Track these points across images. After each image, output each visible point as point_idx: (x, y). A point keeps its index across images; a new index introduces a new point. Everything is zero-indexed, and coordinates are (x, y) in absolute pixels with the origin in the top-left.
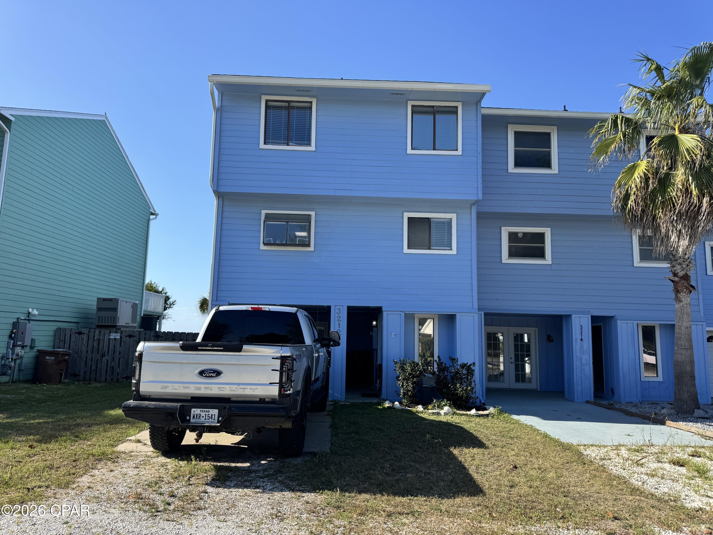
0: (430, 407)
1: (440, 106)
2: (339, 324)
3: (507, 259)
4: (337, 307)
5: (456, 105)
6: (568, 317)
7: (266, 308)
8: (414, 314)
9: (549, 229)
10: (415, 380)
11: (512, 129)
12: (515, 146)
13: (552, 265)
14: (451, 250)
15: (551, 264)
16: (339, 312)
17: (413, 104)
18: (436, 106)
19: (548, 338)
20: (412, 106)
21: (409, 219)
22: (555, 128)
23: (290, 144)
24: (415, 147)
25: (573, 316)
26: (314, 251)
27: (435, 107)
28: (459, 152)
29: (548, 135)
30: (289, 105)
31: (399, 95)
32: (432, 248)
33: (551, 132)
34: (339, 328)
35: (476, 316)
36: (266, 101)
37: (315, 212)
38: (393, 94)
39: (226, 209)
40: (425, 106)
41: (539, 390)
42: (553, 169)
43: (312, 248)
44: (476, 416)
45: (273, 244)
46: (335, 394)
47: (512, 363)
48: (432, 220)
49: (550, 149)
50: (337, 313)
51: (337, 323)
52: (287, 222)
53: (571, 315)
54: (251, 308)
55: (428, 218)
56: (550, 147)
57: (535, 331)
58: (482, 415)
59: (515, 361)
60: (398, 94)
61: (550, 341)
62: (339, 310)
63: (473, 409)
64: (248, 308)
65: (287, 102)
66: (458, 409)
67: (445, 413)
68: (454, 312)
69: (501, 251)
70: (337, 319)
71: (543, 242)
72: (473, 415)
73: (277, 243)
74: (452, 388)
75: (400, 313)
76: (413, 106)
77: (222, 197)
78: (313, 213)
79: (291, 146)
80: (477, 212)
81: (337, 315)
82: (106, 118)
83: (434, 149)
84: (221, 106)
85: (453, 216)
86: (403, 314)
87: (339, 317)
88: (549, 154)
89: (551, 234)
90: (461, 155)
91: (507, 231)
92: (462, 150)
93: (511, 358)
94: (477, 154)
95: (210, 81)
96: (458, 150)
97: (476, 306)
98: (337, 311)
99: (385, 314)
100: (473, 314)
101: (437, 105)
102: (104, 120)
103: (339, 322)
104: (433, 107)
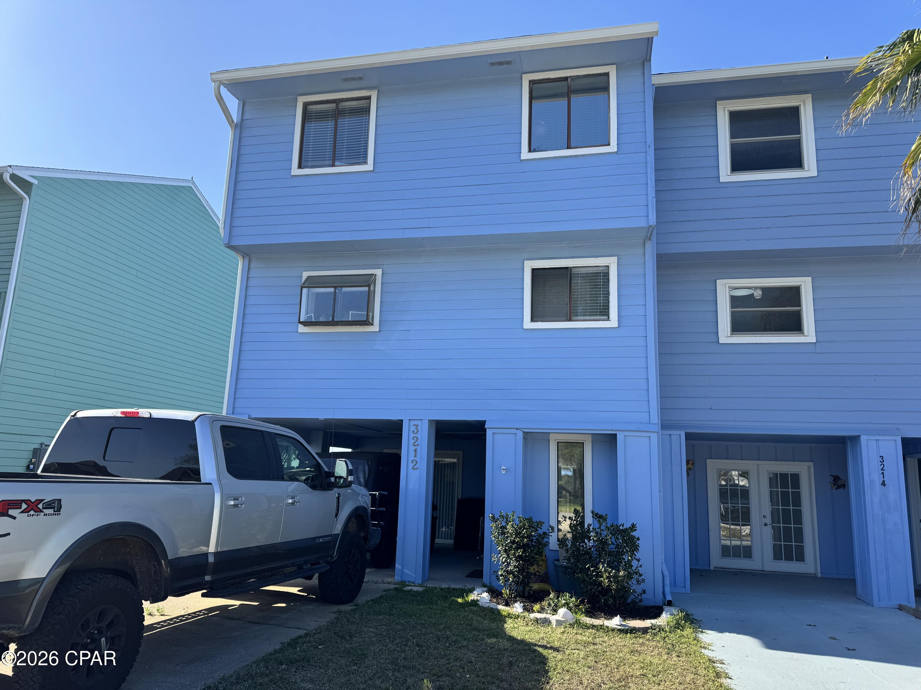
0: (537, 607)
1: (578, 77)
2: (415, 451)
3: (729, 335)
4: (413, 423)
5: (607, 71)
6: (855, 439)
7: (144, 413)
8: (549, 433)
9: (809, 279)
10: (520, 552)
11: (724, 109)
12: (732, 136)
13: (816, 344)
14: (608, 319)
15: (815, 341)
16: (416, 431)
17: (532, 79)
18: (570, 77)
19: (834, 481)
20: (530, 81)
21: (534, 271)
22: (808, 98)
23: (337, 163)
24: (535, 148)
25: (863, 438)
26: (380, 331)
27: (569, 79)
28: (613, 147)
29: (794, 112)
30: (337, 106)
31: (504, 66)
32: (573, 318)
33: (800, 105)
34: (415, 456)
35: (654, 437)
36: (304, 104)
37: (381, 270)
38: (492, 64)
39: (253, 273)
40: (553, 79)
41: (819, 576)
42: (806, 168)
43: (375, 328)
44: (619, 630)
45: (314, 322)
46: (406, 571)
47: (766, 525)
48: (574, 271)
49: (799, 136)
50: (413, 431)
51: (412, 448)
52: (335, 287)
53: (859, 436)
54: (123, 413)
55: (567, 268)
56: (798, 131)
57: (809, 467)
58: (633, 631)
59: (773, 522)
60: (501, 63)
61: (839, 487)
62: (415, 427)
63: (616, 616)
64: (116, 412)
65: (334, 103)
66: (590, 613)
67: (557, 621)
68: (612, 430)
69: (717, 322)
70: (412, 442)
71: (798, 303)
72: (613, 630)
73: (321, 320)
74: (593, 571)
75: (514, 431)
76: (532, 82)
77: (249, 256)
78: (378, 272)
79: (337, 166)
80: (658, 255)
81: (412, 435)
82: (194, 183)
83: (569, 147)
84: (242, 120)
85: (612, 263)
86: (520, 434)
87: (415, 439)
88: (797, 145)
89: (813, 287)
90: (616, 152)
91: (727, 286)
92: (618, 144)
93: (764, 517)
94: (646, 149)
95: (214, 81)
96: (611, 144)
97: (655, 418)
98: (413, 428)
99: (489, 433)
100: (648, 434)
101: (572, 74)
102: (191, 187)
103: (416, 447)
104: (566, 79)
